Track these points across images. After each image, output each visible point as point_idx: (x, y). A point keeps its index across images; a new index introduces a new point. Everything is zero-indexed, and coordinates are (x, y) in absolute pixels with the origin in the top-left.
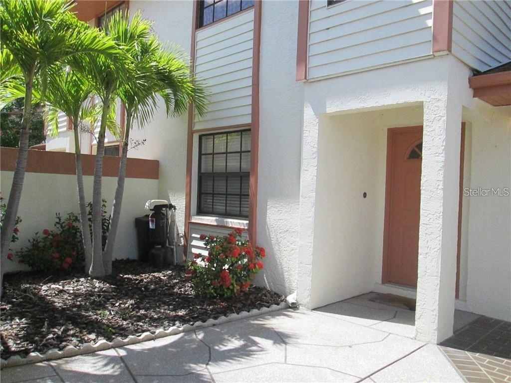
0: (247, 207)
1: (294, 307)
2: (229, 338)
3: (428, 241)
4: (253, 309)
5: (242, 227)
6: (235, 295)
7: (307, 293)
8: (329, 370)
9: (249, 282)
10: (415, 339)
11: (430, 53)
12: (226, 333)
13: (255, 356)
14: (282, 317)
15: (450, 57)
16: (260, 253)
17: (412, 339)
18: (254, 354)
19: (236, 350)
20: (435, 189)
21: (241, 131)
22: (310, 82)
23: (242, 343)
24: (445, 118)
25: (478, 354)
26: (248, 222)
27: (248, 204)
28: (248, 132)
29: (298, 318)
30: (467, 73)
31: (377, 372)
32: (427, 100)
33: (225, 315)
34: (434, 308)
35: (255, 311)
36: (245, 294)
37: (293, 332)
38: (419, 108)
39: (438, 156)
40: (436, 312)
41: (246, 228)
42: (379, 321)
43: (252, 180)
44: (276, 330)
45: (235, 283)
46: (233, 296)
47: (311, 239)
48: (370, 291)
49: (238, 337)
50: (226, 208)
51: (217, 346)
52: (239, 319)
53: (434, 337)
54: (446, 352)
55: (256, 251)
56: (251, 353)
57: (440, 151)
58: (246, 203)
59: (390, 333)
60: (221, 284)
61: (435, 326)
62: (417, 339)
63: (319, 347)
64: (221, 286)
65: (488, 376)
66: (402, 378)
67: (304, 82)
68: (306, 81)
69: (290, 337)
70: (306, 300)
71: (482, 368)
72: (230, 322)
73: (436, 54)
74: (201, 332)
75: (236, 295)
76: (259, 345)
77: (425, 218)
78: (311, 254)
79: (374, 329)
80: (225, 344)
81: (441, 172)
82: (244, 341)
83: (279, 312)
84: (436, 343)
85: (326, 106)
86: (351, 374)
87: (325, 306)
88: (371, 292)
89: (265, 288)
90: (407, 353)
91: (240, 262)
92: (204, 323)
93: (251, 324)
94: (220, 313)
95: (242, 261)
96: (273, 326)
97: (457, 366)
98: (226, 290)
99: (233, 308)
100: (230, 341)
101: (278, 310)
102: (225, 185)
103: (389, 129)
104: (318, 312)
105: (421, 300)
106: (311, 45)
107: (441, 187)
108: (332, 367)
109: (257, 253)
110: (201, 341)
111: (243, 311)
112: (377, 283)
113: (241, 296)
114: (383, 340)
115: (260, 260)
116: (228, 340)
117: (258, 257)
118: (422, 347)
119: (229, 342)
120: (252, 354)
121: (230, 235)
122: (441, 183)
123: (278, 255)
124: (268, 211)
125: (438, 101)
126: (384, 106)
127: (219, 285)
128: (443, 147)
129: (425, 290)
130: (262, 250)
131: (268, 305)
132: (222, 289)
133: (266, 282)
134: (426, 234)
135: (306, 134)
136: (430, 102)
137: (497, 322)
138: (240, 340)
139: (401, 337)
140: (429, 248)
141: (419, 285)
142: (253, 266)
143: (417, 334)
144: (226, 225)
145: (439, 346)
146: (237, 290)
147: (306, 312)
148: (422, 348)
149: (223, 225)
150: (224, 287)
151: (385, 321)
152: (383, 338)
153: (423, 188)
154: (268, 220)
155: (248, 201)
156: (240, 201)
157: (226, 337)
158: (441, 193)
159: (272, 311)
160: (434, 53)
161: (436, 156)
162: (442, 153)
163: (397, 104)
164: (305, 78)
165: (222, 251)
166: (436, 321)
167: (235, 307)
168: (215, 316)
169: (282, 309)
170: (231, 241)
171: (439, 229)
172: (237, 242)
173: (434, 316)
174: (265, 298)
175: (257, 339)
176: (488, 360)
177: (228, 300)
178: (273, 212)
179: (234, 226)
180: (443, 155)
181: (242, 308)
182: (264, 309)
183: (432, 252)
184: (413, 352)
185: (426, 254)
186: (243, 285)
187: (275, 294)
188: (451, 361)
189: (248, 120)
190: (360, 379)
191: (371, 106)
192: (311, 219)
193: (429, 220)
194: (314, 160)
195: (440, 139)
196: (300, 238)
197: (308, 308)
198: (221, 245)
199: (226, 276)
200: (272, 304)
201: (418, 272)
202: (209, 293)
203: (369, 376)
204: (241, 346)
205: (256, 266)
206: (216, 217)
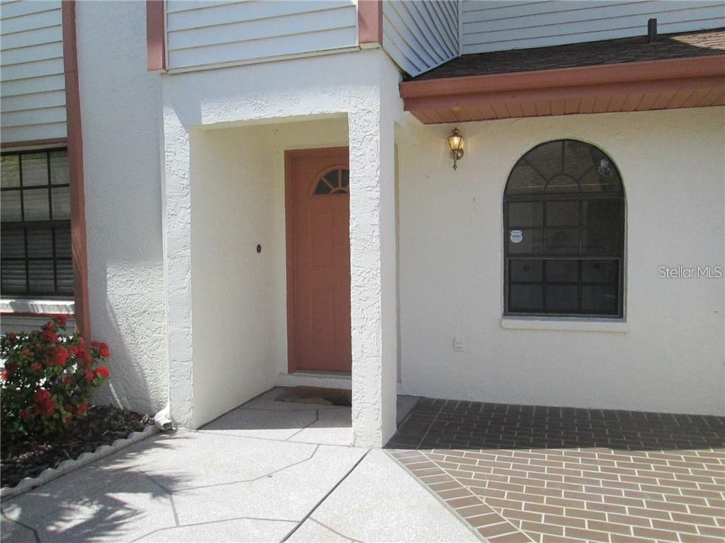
0: (71, 279)
1: (168, 430)
2: (72, 506)
3: (363, 310)
4: (99, 445)
5: (64, 312)
6: (63, 427)
7: (188, 405)
8: (249, 520)
9: (86, 401)
10: (354, 446)
11: (355, 43)
12: (62, 499)
13: (125, 526)
14: (154, 450)
15: (381, 52)
16: (100, 351)
17: (349, 447)
18: (122, 524)
19: (88, 524)
20: (369, 237)
21: (48, 152)
22: (172, 74)
23: (95, 508)
24: (378, 137)
25: (433, 450)
26: (73, 303)
27: (71, 274)
28: (62, 153)
29: (180, 446)
30: (397, 78)
31: (317, 506)
32: (353, 112)
33: (52, 466)
34: (376, 399)
35: (105, 449)
36: (81, 422)
37: (177, 471)
38: (340, 122)
39: (371, 191)
40: (379, 406)
41: (72, 313)
42: (299, 430)
43: (76, 233)
44: (148, 473)
45: (62, 409)
46: (61, 430)
47: (189, 322)
48: (273, 385)
49: (87, 500)
50: (28, 282)
51: (52, 525)
52: (79, 468)
53: (378, 439)
54: (396, 456)
55: (93, 349)
56: (116, 522)
57: (374, 183)
58: (69, 271)
59: (319, 444)
60: (37, 413)
61: (379, 424)
62: (356, 444)
63: (224, 487)
64: (39, 417)
65: (453, 478)
66: (353, 507)
67: (162, 74)
68: (165, 71)
69: (177, 481)
70: (187, 416)
71: (443, 469)
72: (64, 475)
73: (363, 46)
74: (14, 505)
75: (66, 427)
76: (127, 506)
77: (359, 277)
78: (190, 344)
79: (295, 442)
80: (68, 518)
81: (376, 213)
82: (97, 504)
83: (145, 442)
84: (381, 446)
85: (200, 113)
86: (282, 519)
87: (215, 420)
88: (275, 387)
89: (112, 407)
90: (349, 469)
91: (65, 371)
92: (14, 489)
93: (103, 472)
94: (41, 464)
95: (69, 369)
96: (142, 469)
97: (415, 473)
98: (46, 423)
99: (64, 450)
100: (73, 510)
101: (143, 440)
102: (23, 242)
103: (285, 152)
104: (207, 431)
105: (358, 392)
106: (170, 13)
107: (377, 233)
108: (252, 516)
109: (95, 352)
110: (17, 522)
111: (83, 452)
112: (281, 374)
113: (74, 427)
114: (312, 456)
115: (101, 363)
116: (69, 509)
117: (96, 359)
118: (365, 456)
119: (72, 513)
120: (118, 525)
121: (45, 328)
122: (377, 229)
123: (132, 350)
124: (109, 283)
125: (368, 112)
126: (291, 116)
127: (33, 416)
128: (378, 179)
129: (363, 377)
130: (104, 347)
131: (124, 433)
132: (40, 423)
133: (116, 396)
134: (361, 300)
135: (169, 157)
136: (357, 113)
137: (440, 402)
138: (92, 504)
139: (334, 447)
140: (365, 320)
141: (354, 371)
142: (92, 375)
143: (355, 439)
144: (32, 311)
145: (385, 450)
146: (67, 419)
147: (188, 434)
148: (365, 458)
149: (27, 311)
150: (43, 418)
151: (306, 427)
152: (311, 454)
153: (353, 236)
154: (110, 297)
155: (71, 269)
156: (55, 269)
157: (65, 505)
158: (377, 242)
159: (135, 443)
160: (361, 45)
161: (367, 191)
162: (377, 186)
163: (310, 115)
164: (164, 67)
165: (36, 357)
166: (380, 417)
167: (67, 448)
168: (34, 470)
169: (148, 437)
170: (49, 339)
171: (377, 291)
172: (60, 339)
173: (377, 411)
174: (116, 423)
175: (121, 496)
176: (446, 456)
177: (51, 438)
178: (118, 283)
179: (48, 312)
180: (378, 189)
181: (79, 448)
182: (120, 443)
183: (370, 324)
184: (356, 465)
185: (362, 327)
186: (77, 409)
187: (132, 413)
188: (405, 467)
189: (61, 132)
190: (297, 524)
191: (271, 116)
192: (186, 291)
193: (363, 281)
194: (185, 198)
195: (372, 166)
196: (168, 321)
197: (191, 428)
198: (32, 347)
199: (46, 399)
200: (131, 432)
201: (353, 353)
202: (15, 433)
203: (308, 516)
204: (94, 514)
205: (99, 374)
206: (10, 298)
